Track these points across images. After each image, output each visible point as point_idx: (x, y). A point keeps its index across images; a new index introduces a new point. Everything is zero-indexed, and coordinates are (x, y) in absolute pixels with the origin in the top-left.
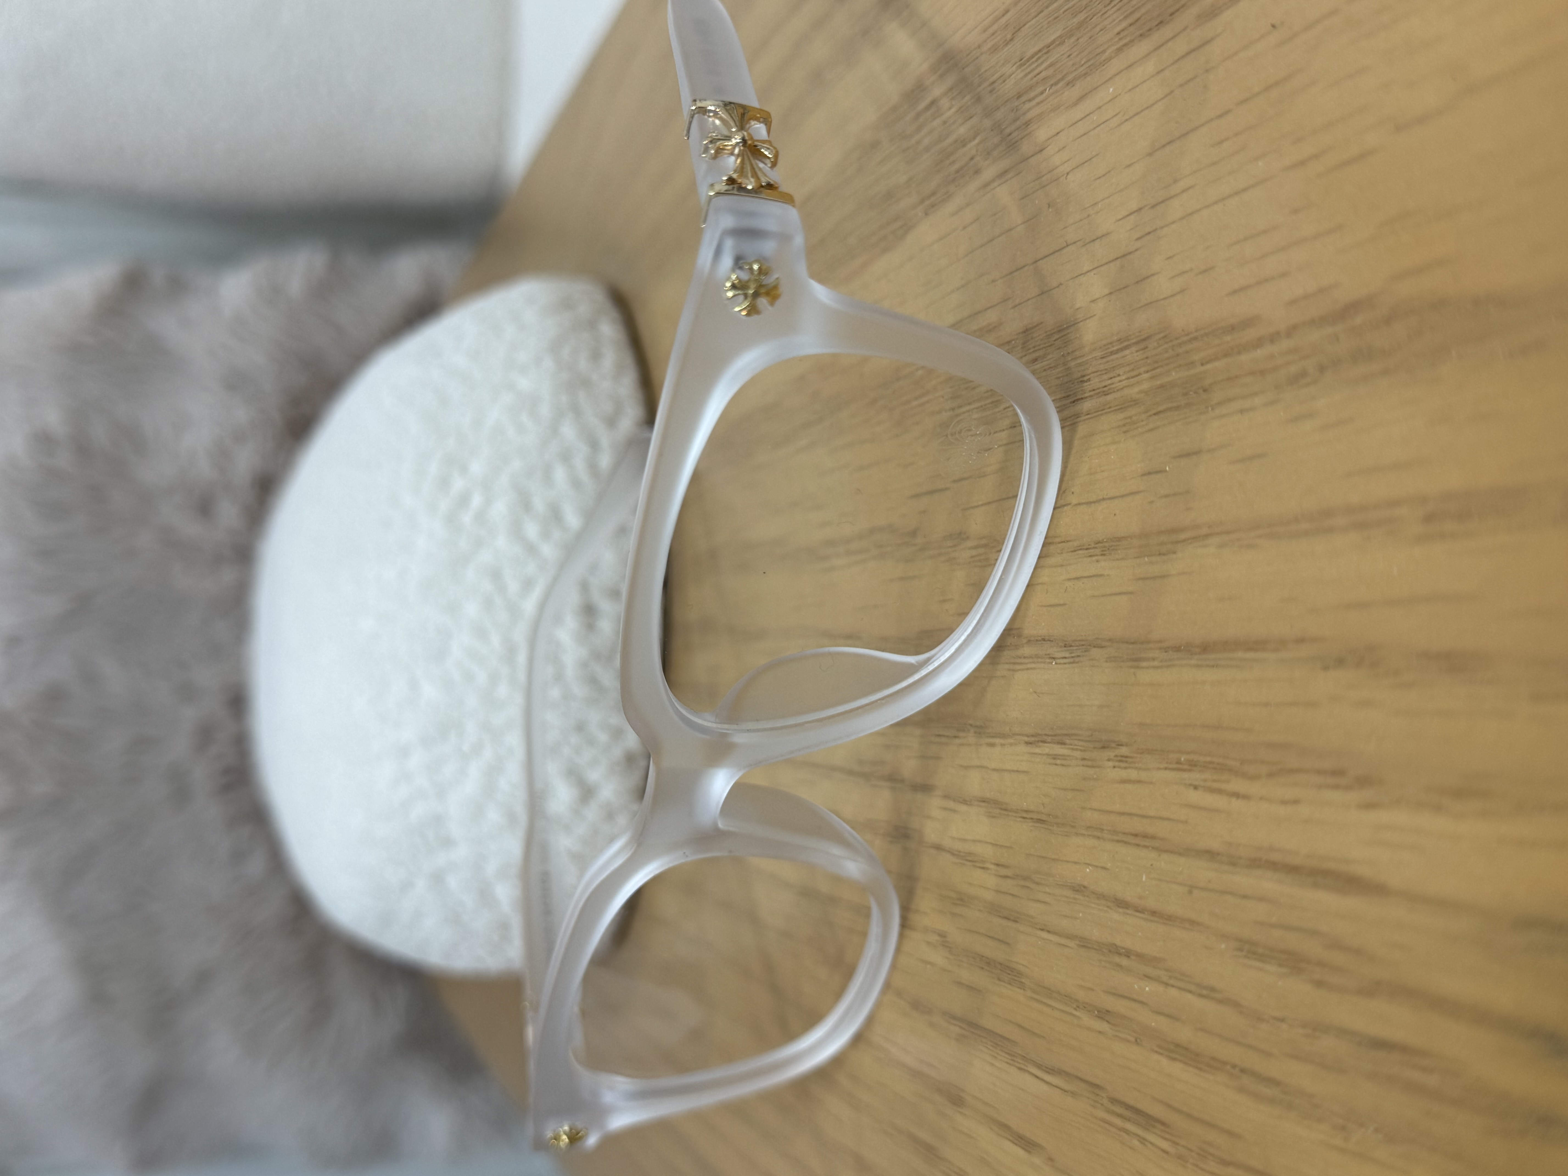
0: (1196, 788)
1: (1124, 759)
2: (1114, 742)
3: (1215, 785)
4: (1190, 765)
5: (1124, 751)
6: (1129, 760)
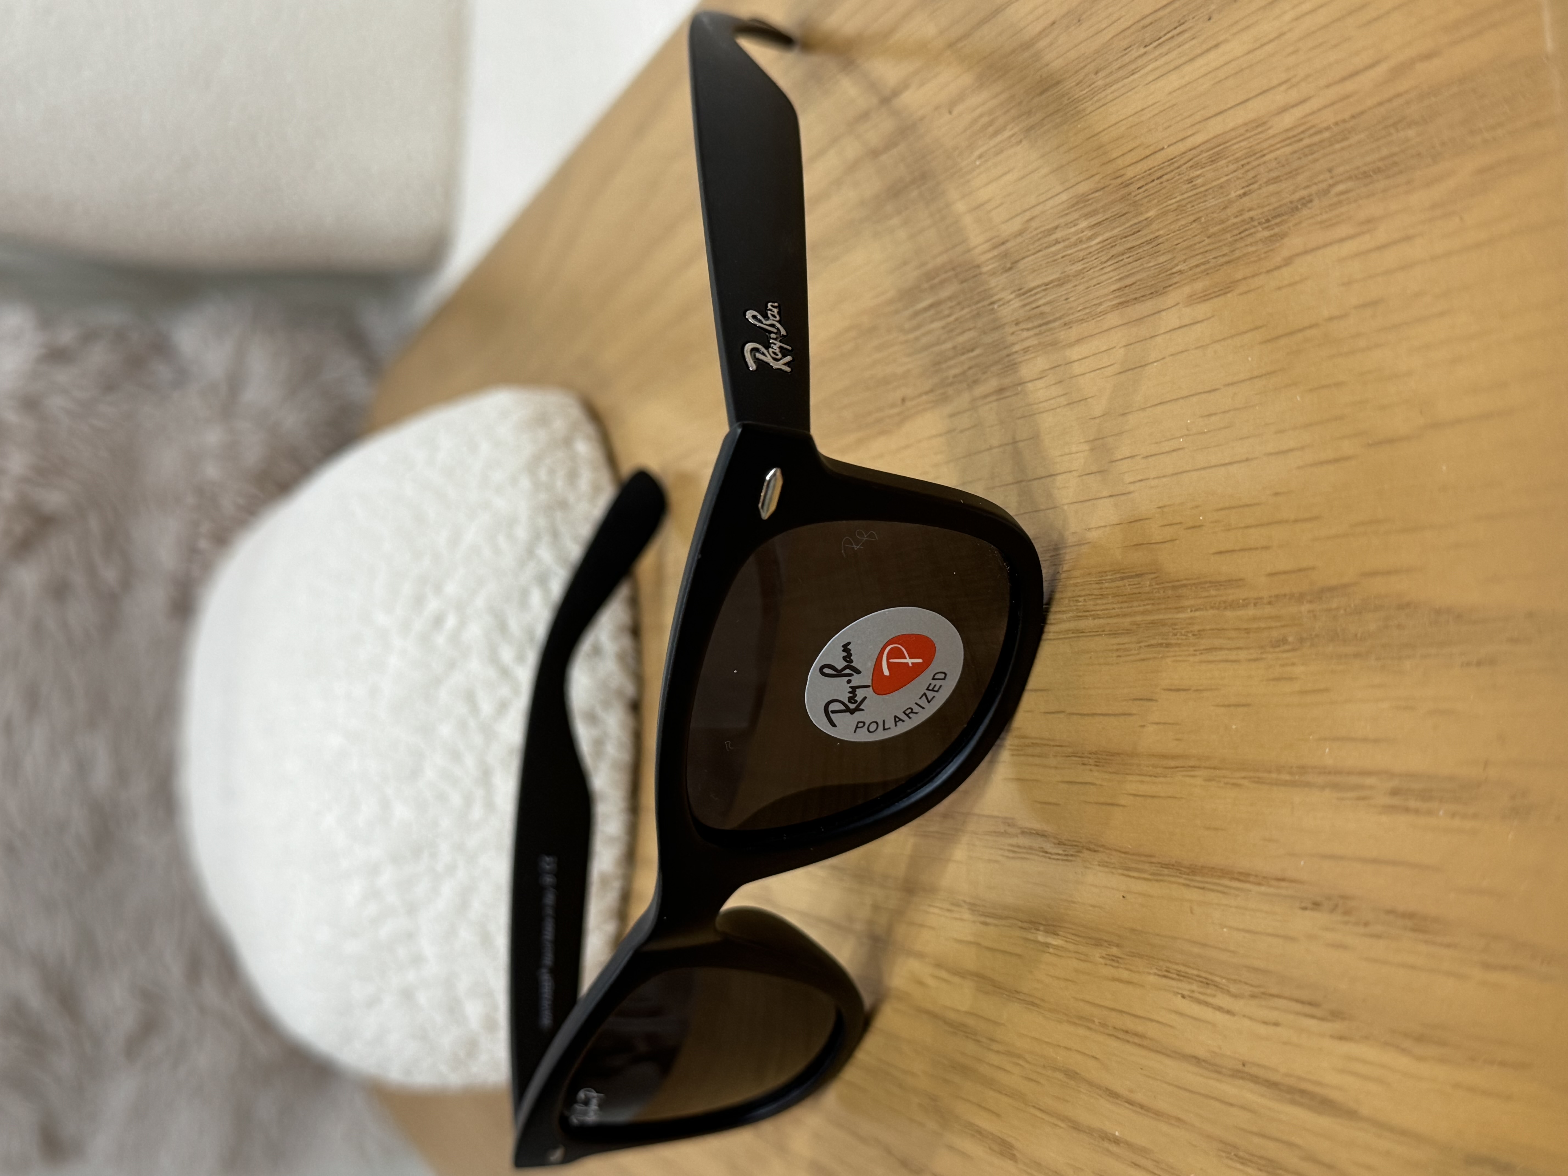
0: (1183, 997)
1: (1116, 959)
2: (1106, 941)
3: (1201, 997)
4: (1178, 975)
5: (1114, 951)
6: (1120, 960)
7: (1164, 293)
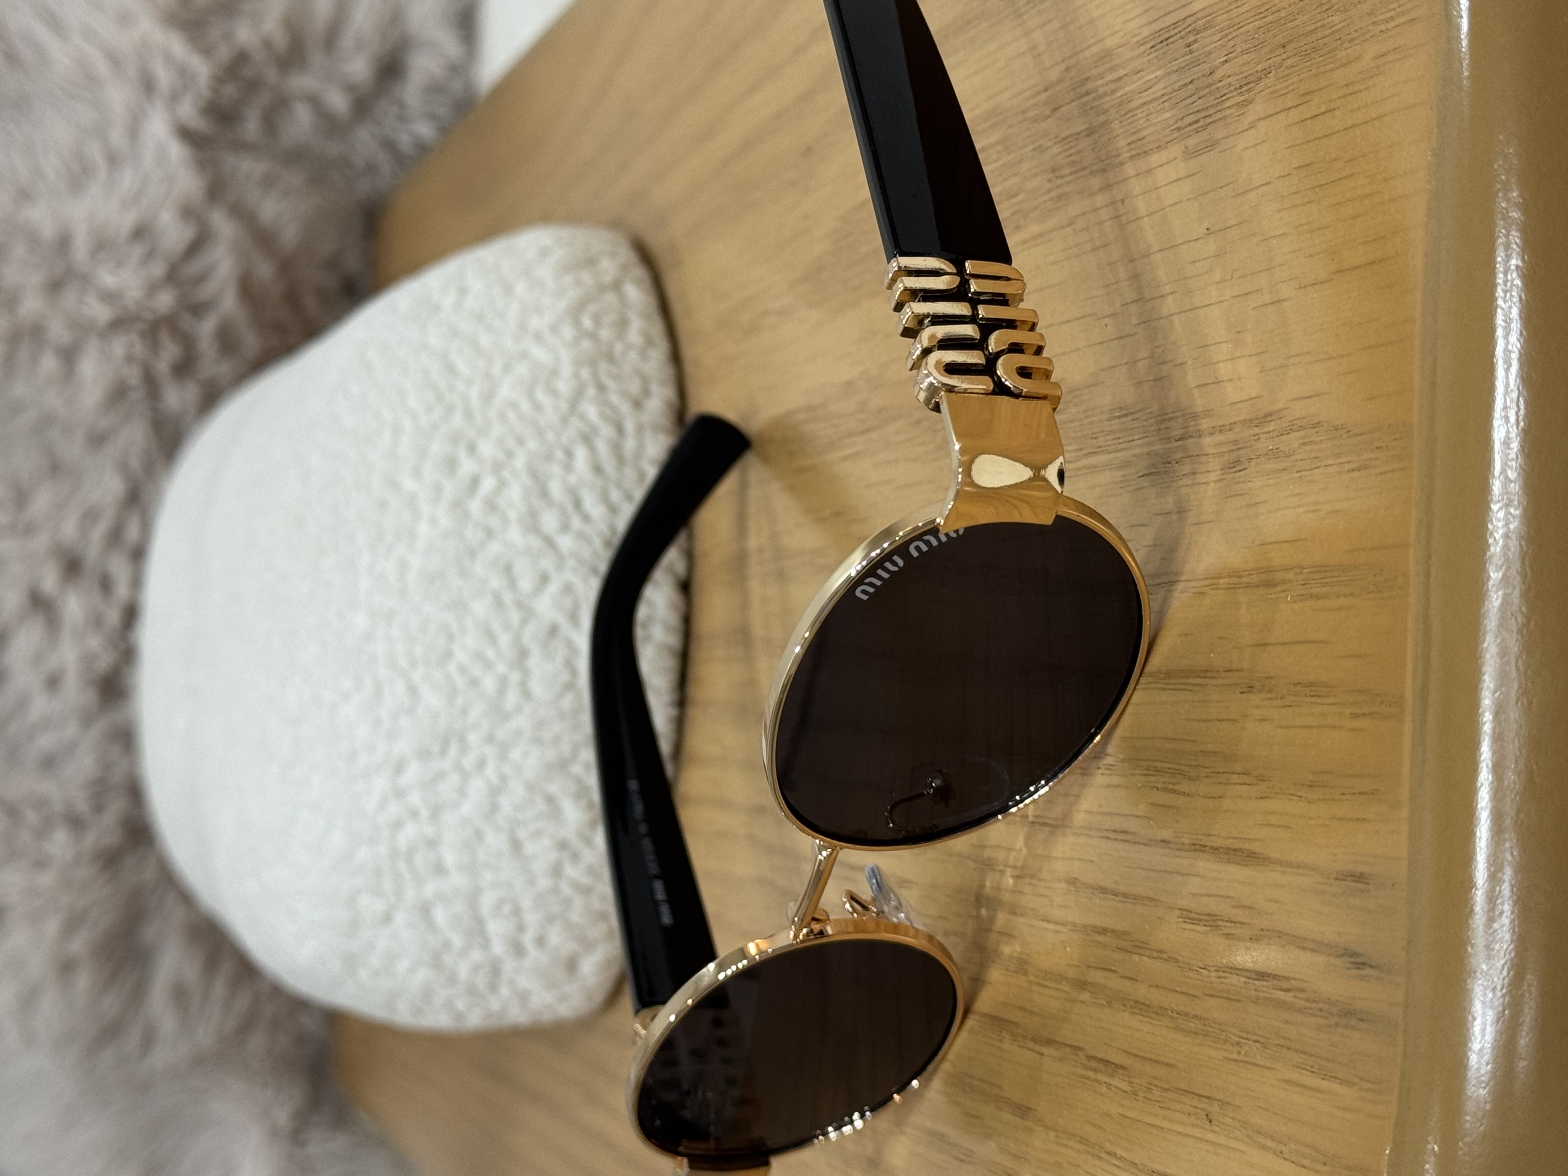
0: (1158, 789)
1: (1109, 767)
3: (1171, 786)
4: (1155, 771)
7: (1166, 148)
